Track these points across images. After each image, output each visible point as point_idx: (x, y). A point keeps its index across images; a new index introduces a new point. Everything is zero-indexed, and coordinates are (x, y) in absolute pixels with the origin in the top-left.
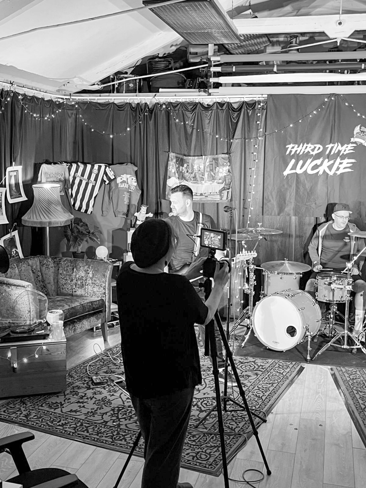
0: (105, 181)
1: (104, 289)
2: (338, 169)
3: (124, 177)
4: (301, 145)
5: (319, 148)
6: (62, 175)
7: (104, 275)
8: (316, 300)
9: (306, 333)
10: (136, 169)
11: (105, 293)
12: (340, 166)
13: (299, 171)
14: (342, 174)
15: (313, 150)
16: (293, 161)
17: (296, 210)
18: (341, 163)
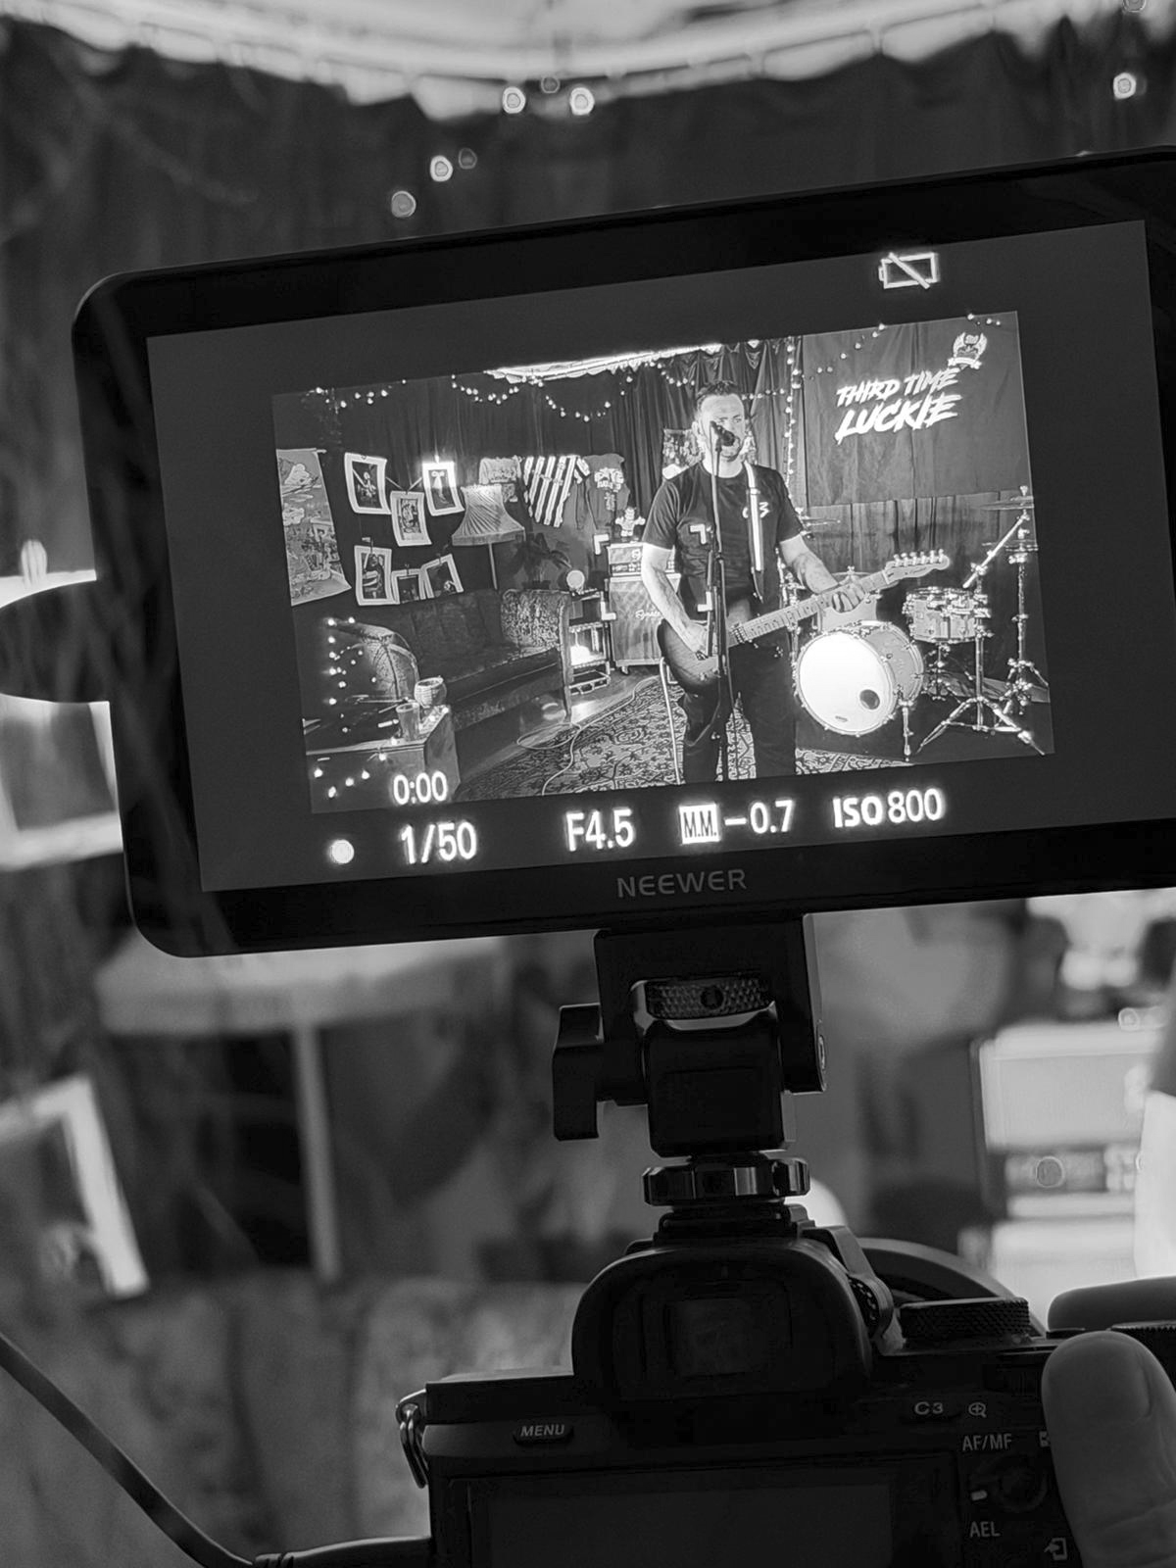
0: (576, 479)
1: (558, 635)
2: (929, 415)
3: (605, 472)
4: (863, 384)
5: (893, 386)
6: (512, 474)
7: (555, 613)
8: (911, 638)
9: (897, 703)
10: (622, 460)
11: (558, 641)
12: (932, 410)
13: (861, 428)
14: (937, 424)
15: (883, 391)
16: (851, 414)
17: (861, 494)
18: (933, 406)
